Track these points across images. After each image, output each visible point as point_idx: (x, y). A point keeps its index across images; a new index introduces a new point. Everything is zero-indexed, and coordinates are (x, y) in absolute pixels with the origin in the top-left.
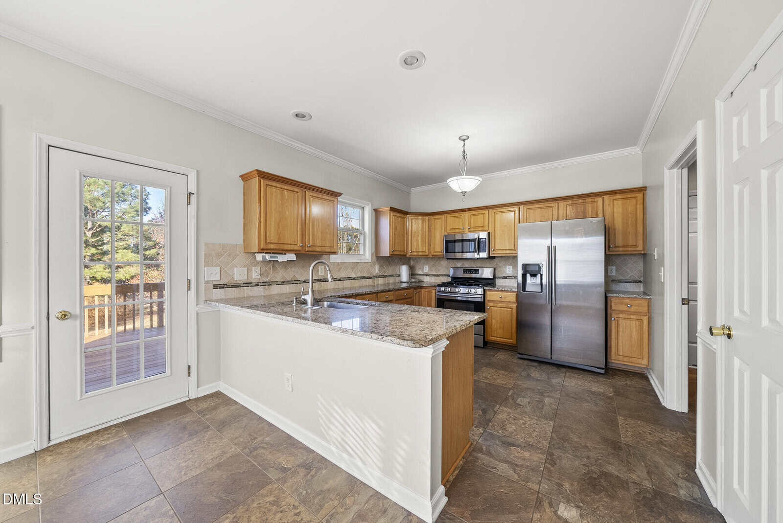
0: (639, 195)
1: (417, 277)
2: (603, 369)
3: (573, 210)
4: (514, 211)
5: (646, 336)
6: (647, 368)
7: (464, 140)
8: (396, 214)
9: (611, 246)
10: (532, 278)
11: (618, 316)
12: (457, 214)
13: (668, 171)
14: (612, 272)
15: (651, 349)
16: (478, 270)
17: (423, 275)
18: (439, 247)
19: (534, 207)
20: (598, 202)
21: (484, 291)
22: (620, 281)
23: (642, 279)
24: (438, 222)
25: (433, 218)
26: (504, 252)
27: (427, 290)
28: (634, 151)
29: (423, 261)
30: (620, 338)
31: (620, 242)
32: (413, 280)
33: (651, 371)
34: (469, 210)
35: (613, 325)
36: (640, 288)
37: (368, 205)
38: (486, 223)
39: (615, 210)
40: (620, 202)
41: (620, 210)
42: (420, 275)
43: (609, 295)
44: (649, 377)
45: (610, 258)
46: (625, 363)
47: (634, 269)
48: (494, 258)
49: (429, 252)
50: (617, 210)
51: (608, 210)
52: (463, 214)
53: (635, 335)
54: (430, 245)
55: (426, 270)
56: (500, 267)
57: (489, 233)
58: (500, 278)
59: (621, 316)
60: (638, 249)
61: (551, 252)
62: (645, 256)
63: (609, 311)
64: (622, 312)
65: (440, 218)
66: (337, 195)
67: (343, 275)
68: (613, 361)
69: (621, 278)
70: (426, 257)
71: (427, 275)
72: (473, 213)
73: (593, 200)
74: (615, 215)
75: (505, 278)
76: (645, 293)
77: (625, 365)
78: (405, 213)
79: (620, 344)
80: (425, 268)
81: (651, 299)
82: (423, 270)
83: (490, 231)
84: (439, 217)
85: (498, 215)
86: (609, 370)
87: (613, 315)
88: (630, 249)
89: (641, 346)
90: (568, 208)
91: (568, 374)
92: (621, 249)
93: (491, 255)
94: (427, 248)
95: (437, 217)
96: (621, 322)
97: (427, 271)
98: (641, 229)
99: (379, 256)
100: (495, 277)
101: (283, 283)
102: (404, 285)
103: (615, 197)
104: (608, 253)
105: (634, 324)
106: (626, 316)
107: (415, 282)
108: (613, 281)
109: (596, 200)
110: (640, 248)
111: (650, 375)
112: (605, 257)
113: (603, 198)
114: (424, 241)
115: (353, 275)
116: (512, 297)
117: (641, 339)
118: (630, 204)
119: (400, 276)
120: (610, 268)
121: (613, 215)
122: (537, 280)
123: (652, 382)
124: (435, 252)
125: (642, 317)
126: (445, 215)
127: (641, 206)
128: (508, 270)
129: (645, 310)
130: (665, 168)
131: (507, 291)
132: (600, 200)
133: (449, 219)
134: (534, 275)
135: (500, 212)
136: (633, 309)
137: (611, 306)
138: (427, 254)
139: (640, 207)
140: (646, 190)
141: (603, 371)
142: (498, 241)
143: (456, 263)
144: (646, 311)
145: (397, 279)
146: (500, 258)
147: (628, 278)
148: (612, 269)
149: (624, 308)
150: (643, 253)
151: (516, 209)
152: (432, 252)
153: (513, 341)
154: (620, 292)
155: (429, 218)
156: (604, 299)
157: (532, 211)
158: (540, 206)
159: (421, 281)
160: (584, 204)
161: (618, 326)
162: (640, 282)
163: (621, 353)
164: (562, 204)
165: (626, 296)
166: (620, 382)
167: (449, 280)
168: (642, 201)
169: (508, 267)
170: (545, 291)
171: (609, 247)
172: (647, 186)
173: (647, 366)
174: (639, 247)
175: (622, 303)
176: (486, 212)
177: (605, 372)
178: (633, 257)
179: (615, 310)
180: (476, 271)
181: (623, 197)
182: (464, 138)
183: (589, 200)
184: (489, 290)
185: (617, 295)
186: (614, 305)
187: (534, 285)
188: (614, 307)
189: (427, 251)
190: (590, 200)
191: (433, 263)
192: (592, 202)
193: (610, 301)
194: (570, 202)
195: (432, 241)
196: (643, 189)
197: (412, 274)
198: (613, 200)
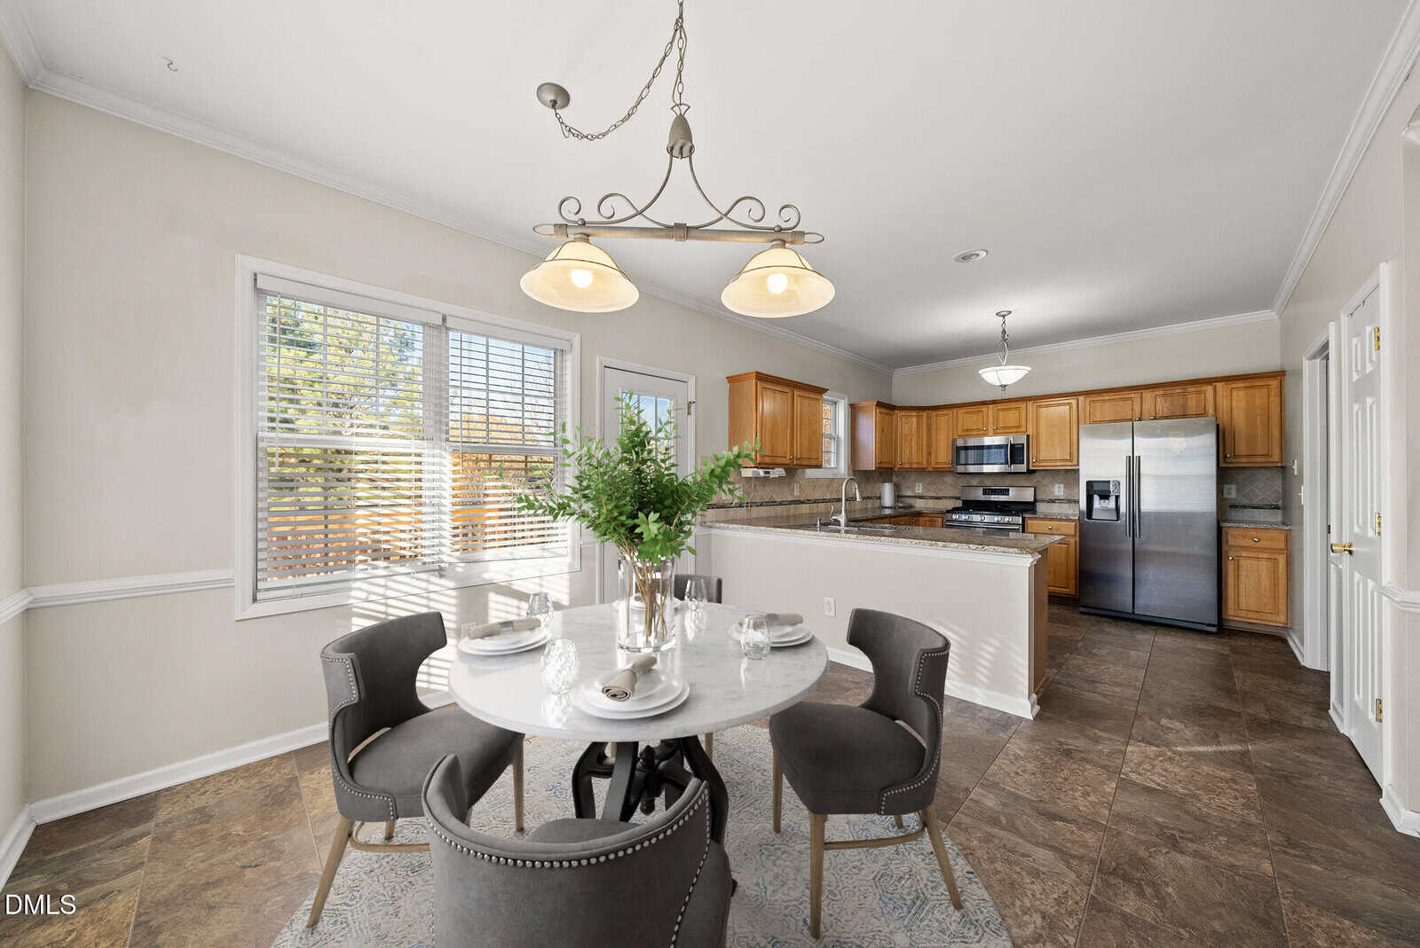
0: (1274, 383)
1: (903, 499)
2: (1213, 626)
3: (1166, 403)
4: (1070, 404)
5: (1282, 581)
6: (1285, 628)
7: (1004, 316)
8: (883, 410)
9: (1228, 456)
10: (1102, 501)
11: (1237, 554)
12: (976, 408)
13: (1307, 361)
14: (1229, 493)
15: (1291, 602)
16: (1008, 490)
17: (915, 497)
18: (943, 456)
19: (1101, 398)
20: (1207, 393)
21: (1023, 519)
22: (1245, 507)
23: (1280, 503)
24: (942, 420)
25: (934, 413)
26: (1053, 464)
27: (927, 519)
28: (1269, 316)
29: (914, 477)
30: (1241, 586)
31: (1242, 449)
32: (901, 505)
33: (1291, 632)
34: (994, 402)
35: (1230, 568)
36: (1277, 517)
37: (843, 398)
38: (1023, 422)
39: (1234, 403)
40: (1242, 393)
41: (1243, 403)
42: (909, 497)
43: (1223, 524)
44: (1289, 639)
45: (1225, 473)
46: (1251, 621)
47: (1266, 488)
48: (1034, 471)
49: (929, 461)
50: (1237, 404)
51: (1223, 403)
52: (984, 409)
53: (1266, 582)
54: (929, 454)
55: (919, 489)
56: (1044, 486)
57: (1028, 436)
58: (1043, 501)
59: (1244, 554)
60: (1271, 459)
61: (1133, 464)
62: (1283, 469)
63: (1224, 547)
64: (1244, 548)
65: (948, 414)
66: (822, 391)
67: (818, 496)
68: (1231, 618)
69: (1245, 501)
70: (921, 472)
71: (921, 497)
72: (1000, 406)
73: (1199, 389)
74: (1235, 412)
75: (1053, 501)
76: (1284, 524)
77: (1250, 623)
78: (892, 408)
79: (1242, 593)
80: (917, 488)
81: (1290, 530)
82: (913, 491)
83: (1030, 432)
84: (946, 412)
85: (1043, 410)
86: (1222, 629)
87: (1231, 553)
88: (1258, 460)
89: (1275, 598)
90: (1158, 400)
91: (1159, 631)
92: (1244, 460)
93: (1031, 468)
94: (925, 459)
95: (940, 413)
96: (1244, 563)
97: (920, 491)
98: (1276, 431)
99: (857, 469)
100: (1035, 501)
101: (761, 505)
102: (887, 512)
103: (1233, 386)
104: (1222, 465)
105: (1264, 565)
106: (1252, 555)
107: (904, 508)
108: (1231, 507)
109: (1204, 388)
110: (1276, 458)
111: (1291, 637)
112: (1217, 471)
113: (1215, 386)
114: (919, 446)
115: (828, 496)
116: (1070, 528)
117: (1275, 584)
118: (1259, 397)
119: (880, 498)
120: (1226, 487)
121: (1231, 412)
122: (1111, 504)
123: (1291, 643)
124: (937, 463)
125: (1277, 556)
126: (955, 410)
127: (1278, 399)
128: (1056, 489)
129: (1282, 545)
130: (1304, 358)
131: (1061, 520)
132: (1209, 389)
133: (960, 416)
134: (1105, 496)
135: (1047, 406)
136: (1263, 544)
137: (1227, 542)
138: (925, 466)
139: (1275, 399)
140: (1284, 375)
141: (1214, 629)
142: (1042, 446)
143: (970, 480)
144: (1283, 547)
145: (877, 503)
146: (1043, 473)
147: (1256, 502)
148: (1229, 489)
149: (1249, 543)
150: (1279, 465)
151: (1073, 402)
152: (933, 463)
153: (1070, 590)
154: (1240, 522)
155: (928, 414)
156: (1215, 531)
157: (1098, 404)
158: (1110, 398)
159: (912, 507)
160: (1184, 394)
161: (1238, 568)
162: (1277, 507)
163: (1243, 606)
164: (1148, 395)
165: (1252, 526)
166: (1240, 643)
167: (959, 504)
168: (1278, 390)
169: (1057, 486)
170: (1124, 519)
171: (1225, 456)
172: (1286, 369)
173: (1284, 624)
174: (1274, 456)
175: (1244, 537)
176: (1023, 405)
177: (1218, 629)
178: (1263, 471)
179: (1234, 546)
180: (1006, 492)
181: (1247, 385)
182: (1005, 313)
183: (1191, 389)
184: (1030, 519)
185: (1237, 525)
186: (1233, 538)
187: (1107, 510)
188: (1232, 541)
189: (925, 462)
190: (1194, 389)
191: (931, 479)
192: (1198, 393)
193: (1227, 534)
194: (1162, 392)
195: (934, 447)
196: (1280, 375)
197: (898, 497)
198: (1232, 389)
